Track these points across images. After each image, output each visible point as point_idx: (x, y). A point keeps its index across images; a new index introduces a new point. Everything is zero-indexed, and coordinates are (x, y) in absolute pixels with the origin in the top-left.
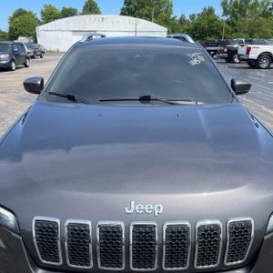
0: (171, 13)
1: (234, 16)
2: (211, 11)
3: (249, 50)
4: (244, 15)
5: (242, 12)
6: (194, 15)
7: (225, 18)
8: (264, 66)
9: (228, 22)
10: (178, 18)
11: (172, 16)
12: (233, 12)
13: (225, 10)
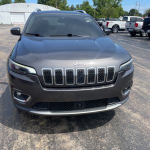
0: (66, 3)
1: (99, 6)
2: (87, 3)
3: (108, 23)
4: (105, 6)
5: (103, 4)
6: (78, 5)
7: (95, 7)
8: (115, 32)
9: (96, 10)
10: (70, 7)
11: (67, 5)
12: (99, 4)
13: (94, 3)
